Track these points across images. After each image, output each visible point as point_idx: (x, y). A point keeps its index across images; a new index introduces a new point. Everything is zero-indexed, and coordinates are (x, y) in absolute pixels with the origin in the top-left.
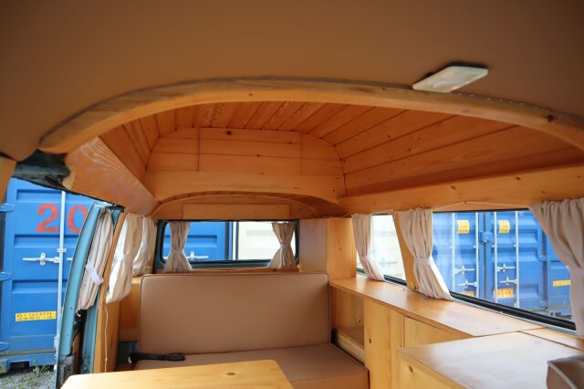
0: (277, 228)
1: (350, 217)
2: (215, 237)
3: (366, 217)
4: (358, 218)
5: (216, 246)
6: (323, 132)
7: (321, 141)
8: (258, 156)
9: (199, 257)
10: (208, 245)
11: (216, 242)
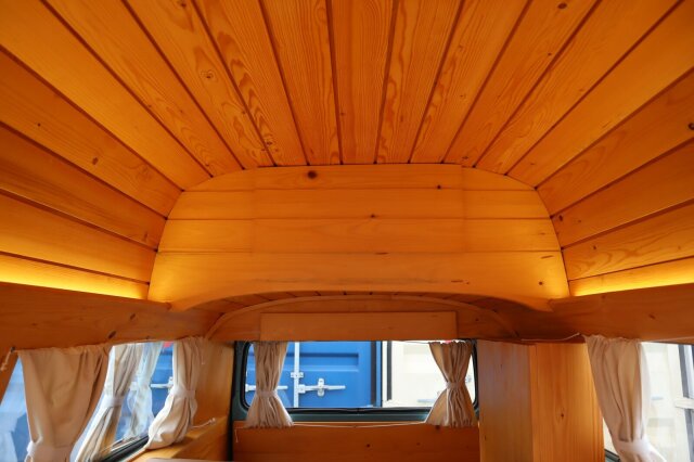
0: (439, 351)
1: (580, 340)
2: (356, 356)
4: (604, 348)
5: (357, 370)
6: (507, 158)
7: (506, 179)
8: (373, 216)
9: (331, 388)
10: (345, 368)
11: (357, 364)
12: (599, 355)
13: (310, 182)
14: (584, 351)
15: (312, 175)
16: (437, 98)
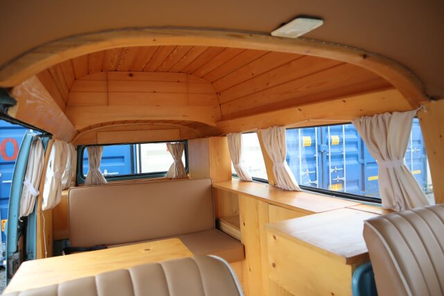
0: (171, 147)
1: (225, 136)
2: (123, 157)
3: (237, 135)
4: (231, 136)
5: (124, 164)
6: (203, 73)
7: (202, 79)
8: (155, 92)
9: (111, 174)
10: (118, 164)
11: (123, 161)
12: (230, 139)
13: (130, 78)
14: (226, 139)
15: (131, 75)
16: (185, 57)
